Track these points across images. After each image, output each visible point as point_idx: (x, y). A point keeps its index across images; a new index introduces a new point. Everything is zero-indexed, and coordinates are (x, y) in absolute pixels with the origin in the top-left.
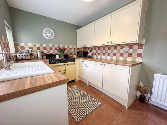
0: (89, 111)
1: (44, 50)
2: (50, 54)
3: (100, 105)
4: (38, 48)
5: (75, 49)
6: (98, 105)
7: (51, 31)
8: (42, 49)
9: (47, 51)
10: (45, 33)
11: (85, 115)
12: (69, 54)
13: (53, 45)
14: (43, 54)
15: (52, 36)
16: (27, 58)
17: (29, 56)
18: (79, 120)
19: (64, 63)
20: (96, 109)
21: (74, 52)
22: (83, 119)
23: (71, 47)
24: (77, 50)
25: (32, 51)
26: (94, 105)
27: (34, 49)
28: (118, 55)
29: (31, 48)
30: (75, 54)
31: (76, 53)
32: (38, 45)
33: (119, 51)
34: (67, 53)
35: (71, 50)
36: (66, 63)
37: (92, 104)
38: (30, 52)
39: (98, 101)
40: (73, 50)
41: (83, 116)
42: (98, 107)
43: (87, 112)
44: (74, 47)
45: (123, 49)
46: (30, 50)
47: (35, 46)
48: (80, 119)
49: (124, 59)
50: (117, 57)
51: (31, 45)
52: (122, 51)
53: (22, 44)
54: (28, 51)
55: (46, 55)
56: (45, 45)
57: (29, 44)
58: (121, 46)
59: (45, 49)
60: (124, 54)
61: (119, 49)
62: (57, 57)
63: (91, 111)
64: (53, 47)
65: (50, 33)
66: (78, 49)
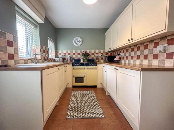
0: (84, 116)
1: (73, 56)
2: (77, 58)
3: (101, 118)
4: (69, 54)
5: (102, 54)
6: (98, 116)
7: (80, 39)
8: (72, 54)
9: (76, 56)
10: (75, 42)
11: (77, 117)
12: (95, 59)
13: (80, 51)
14: (71, 58)
15: (80, 43)
16: (60, 61)
17: (62, 60)
18: (69, 117)
19: (85, 67)
20: (93, 118)
21: (101, 57)
22: (74, 118)
23: (97, 51)
24: (104, 54)
25: (65, 56)
26: (94, 113)
27: (67, 54)
28: (150, 57)
29: (65, 54)
30: (102, 59)
31: (104, 58)
32: (69, 52)
33: (151, 51)
34: (93, 58)
35: (97, 55)
36: (87, 67)
37: (93, 112)
38: (64, 57)
39: (102, 112)
40: (100, 55)
41: (76, 116)
42: (97, 118)
43: (82, 116)
44: (102, 51)
45: (157, 47)
46: (64, 55)
47: (67, 52)
48: (71, 117)
49: (159, 64)
50: (149, 60)
51: (65, 52)
52: (156, 51)
53: (60, 52)
54: (63, 56)
55: (74, 59)
56: (74, 52)
57: (64, 51)
58: (155, 43)
59: (74, 54)
60: (160, 54)
61: (151, 48)
62: (82, 61)
63: (86, 116)
64: (80, 52)
65: (79, 41)
66: (107, 54)
